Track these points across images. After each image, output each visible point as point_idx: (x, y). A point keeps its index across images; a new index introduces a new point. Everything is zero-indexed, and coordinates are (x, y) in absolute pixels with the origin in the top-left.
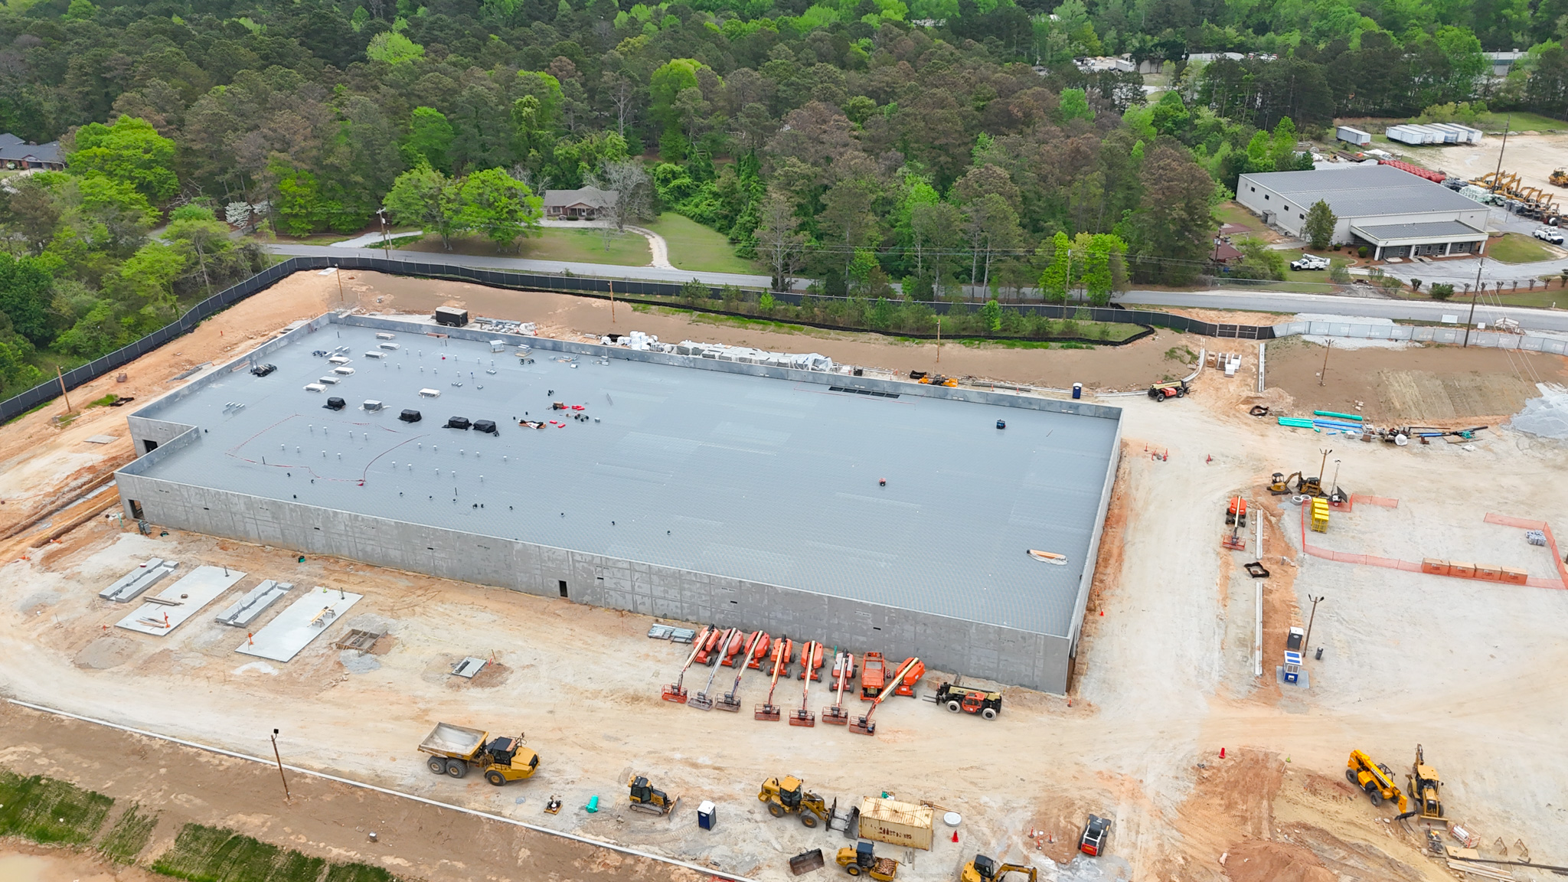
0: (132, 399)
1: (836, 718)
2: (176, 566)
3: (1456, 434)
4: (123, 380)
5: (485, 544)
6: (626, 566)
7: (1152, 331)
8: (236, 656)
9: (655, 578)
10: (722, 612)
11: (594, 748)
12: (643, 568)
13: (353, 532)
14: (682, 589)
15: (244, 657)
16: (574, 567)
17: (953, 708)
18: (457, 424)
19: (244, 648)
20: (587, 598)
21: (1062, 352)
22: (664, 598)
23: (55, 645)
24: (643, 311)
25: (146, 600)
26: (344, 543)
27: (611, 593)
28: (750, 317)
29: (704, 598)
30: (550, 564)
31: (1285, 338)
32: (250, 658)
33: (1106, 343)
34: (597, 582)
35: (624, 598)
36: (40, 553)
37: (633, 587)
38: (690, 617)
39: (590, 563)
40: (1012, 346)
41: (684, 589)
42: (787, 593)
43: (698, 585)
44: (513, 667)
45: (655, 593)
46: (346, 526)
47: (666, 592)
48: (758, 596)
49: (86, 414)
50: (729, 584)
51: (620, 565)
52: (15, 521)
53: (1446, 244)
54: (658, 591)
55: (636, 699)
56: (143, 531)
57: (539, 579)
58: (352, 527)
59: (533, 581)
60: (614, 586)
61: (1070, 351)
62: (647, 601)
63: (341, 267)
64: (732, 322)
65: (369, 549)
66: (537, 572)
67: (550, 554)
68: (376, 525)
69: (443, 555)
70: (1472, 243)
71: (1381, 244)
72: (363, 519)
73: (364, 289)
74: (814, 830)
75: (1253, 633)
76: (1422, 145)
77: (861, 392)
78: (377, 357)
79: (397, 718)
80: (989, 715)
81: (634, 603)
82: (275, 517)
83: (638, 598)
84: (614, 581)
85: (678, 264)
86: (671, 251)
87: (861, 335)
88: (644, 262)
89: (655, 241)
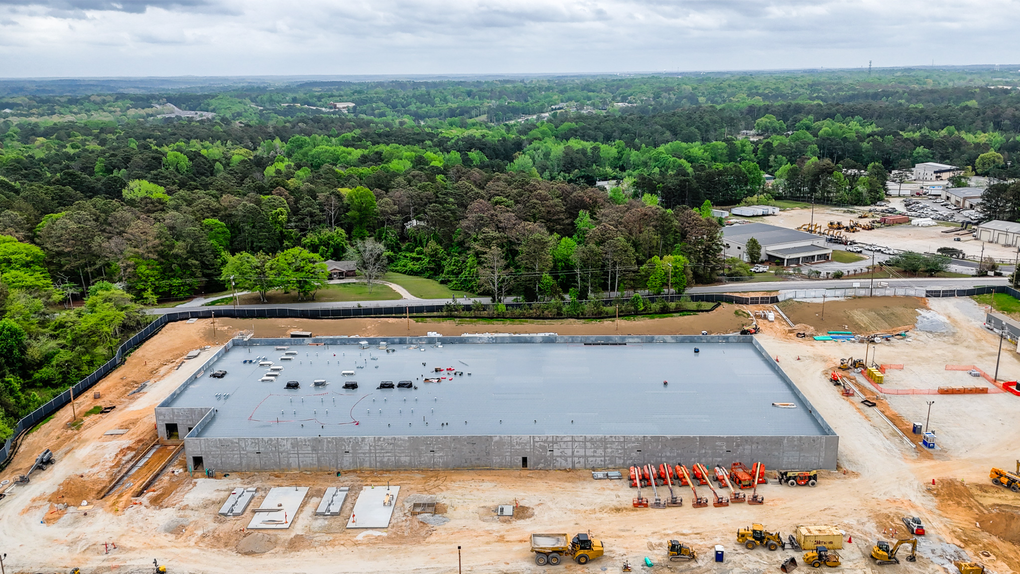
0: (114, 407)
1: (737, 499)
2: (256, 491)
3: (898, 335)
4: (97, 397)
5: (472, 441)
6: (569, 439)
7: (719, 304)
8: (349, 531)
9: (588, 444)
10: (631, 459)
11: (620, 537)
12: (581, 439)
13: (375, 449)
14: (606, 448)
15: (356, 530)
16: (534, 446)
17: (792, 484)
18: (386, 386)
19: (350, 525)
20: (541, 466)
21: (681, 318)
22: (594, 456)
23: (213, 546)
24: (422, 321)
25: (254, 512)
26: (367, 459)
27: (558, 459)
28: (492, 318)
29: (620, 451)
30: (517, 447)
31: (785, 301)
32: (362, 530)
33: (703, 311)
34: (549, 453)
35: (566, 461)
36: (144, 499)
37: (573, 452)
38: (610, 466)
39: (545, 441)
40: (653, 318)
41: (607, 448)
42: (673, 439)
43: (617, 444)
44: (532, 507)
45: (587, 454)
46: (370, 446)
47: (595, 452)
48: (655, 444)
49: (87, 420)
50: (637, 440)
51: (565, 439)
52: (103, 485)
53: (814, 256)
54: (589, 452)
55: (618, 510)
56: (210, 475)
57: (508, 459)
58: (374, 447)
59: (504, 461)
60: (560, 454)
61: (686, 317)
62: (582, 460)
63: (200, 318)
64: (481, 322)
65: (386, 459)
66: (508, 454)
67: (518, 440)
68: (394, 442)
69: (441, 454)
72: (384, 439)
73: (226, 328)
74: (776, 552)
75: (894, 430)
76: (753, 216)
77: (603, 344)
78: (290, 359)
79: (488, 543)
80: (813, 484)
81: (573, 463)
82: (314, 449)
83: (576, 460)
84: (561, 450)
85: (421, 297)
86: (409, 291)
87: (564, 321)
88: (399, 297)
89: (394, 286)
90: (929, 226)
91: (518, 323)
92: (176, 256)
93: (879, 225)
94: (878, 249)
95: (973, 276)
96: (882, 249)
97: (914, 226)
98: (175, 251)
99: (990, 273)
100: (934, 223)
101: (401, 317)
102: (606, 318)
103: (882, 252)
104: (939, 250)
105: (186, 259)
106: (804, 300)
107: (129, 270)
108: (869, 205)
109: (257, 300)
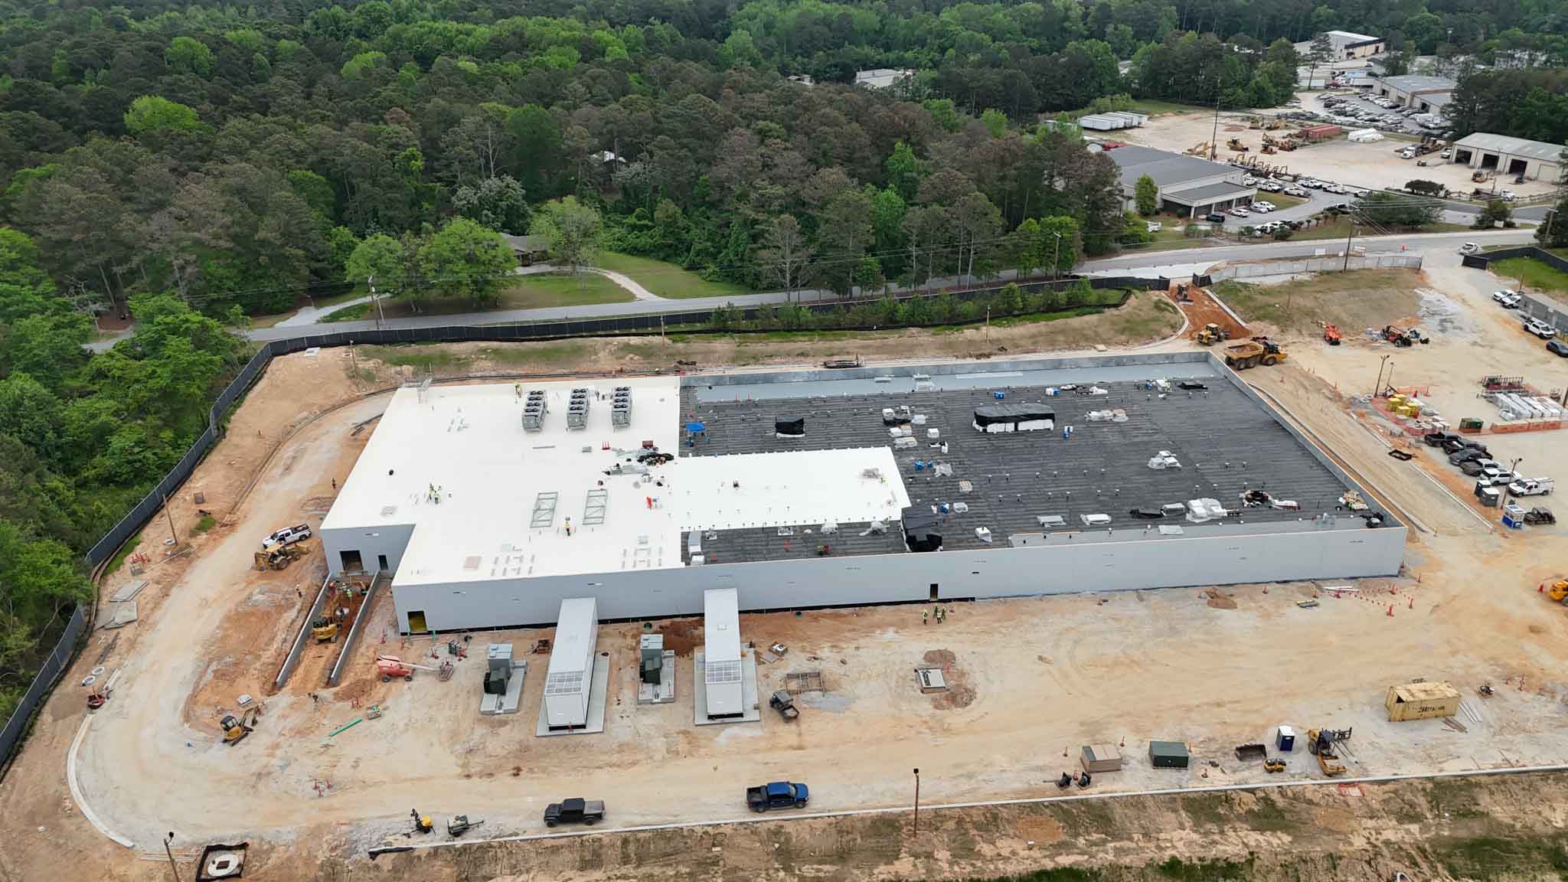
4: (200, 500)
7: (1129, 292)
21: (1079, 318)
24: (682, 341)
28: (789, 331)
31: (1221, 283)
33: (1109, 306)
40: (1037, 320)
53: (1232, 201)
61: (1087, 317)
63: (324, 346)
70: (1246, 197)
71: (1195, 205)
73: (371, 364)
76: (1111, 130)
85: (664, 295)
86: (642, 283)
87: (902, 331)
88: (629, 297)
89: (615, 277)
90: (1374, 141)
91: (832, 338)
92: (263, 243)
93: (1299, 141)
94: (1318, 184)
95: (1473, 228)
96: (1325, 185)
97: (1352, 141)
98: (261, 235)
99: (1498, 224)
100: (1379, 136)
101: (648, 334)
102: (966, 323)
103: (1325, 190)
104: (1408, 186)
105: (282, 246)
106: (1249, 281)
107: (189, 270)
108: (1273, 106)
109: (404, 310)
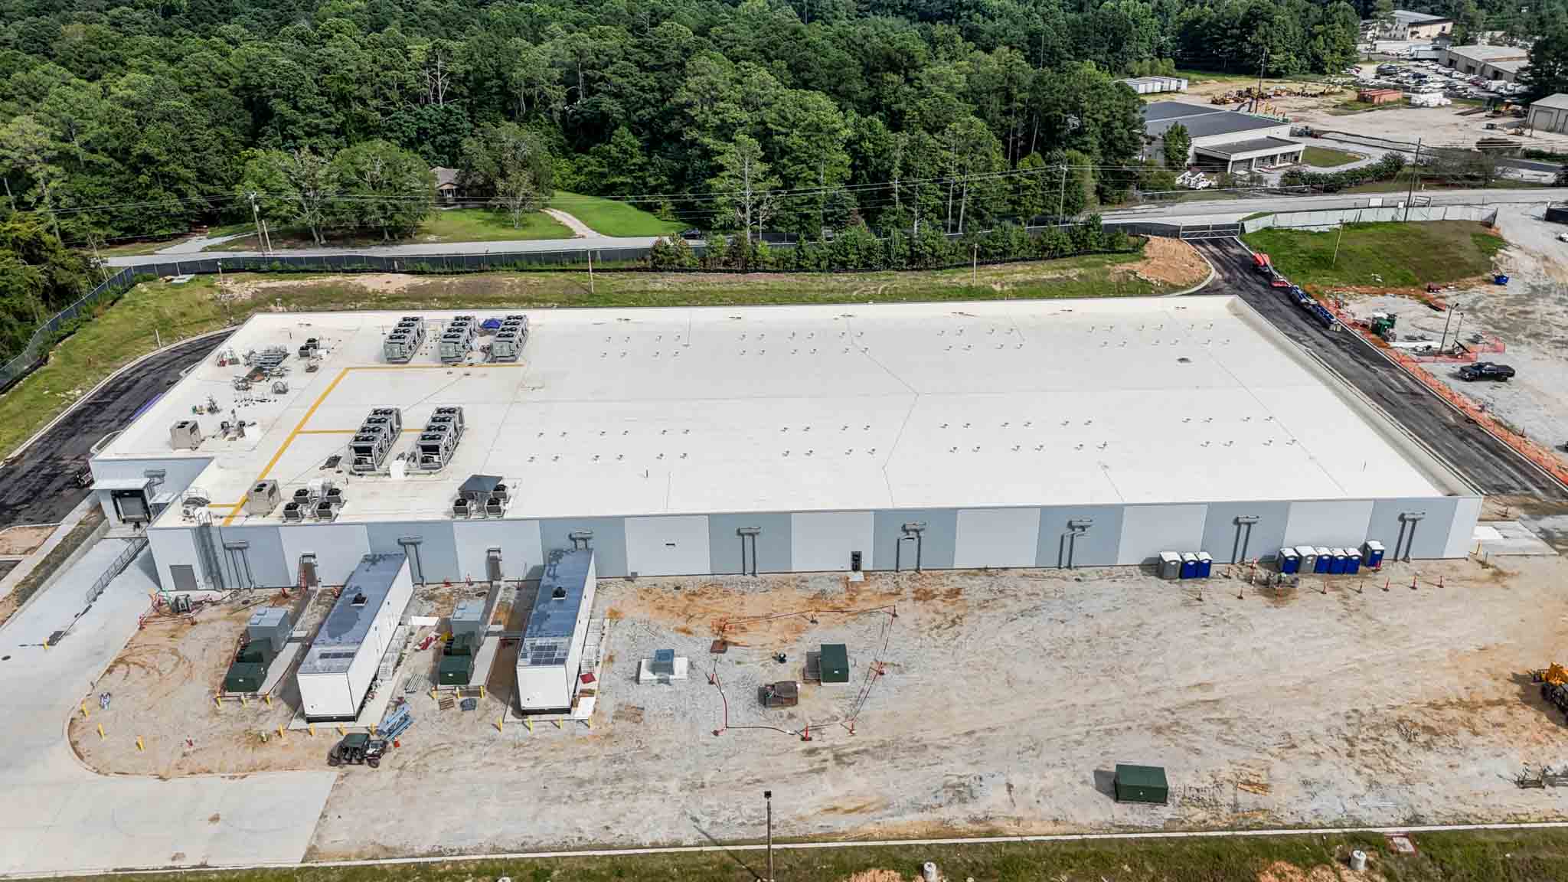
7: (1148, 239)
28: (744, 272)
53: (1275, 156)
63: (198, 273)
70: (1292, 153)
71: (1234, 158)
85: (607, 233)
86: (587, 222)
90: (1439, 105)
93: (1359, 106)
97: (1416, 106)
100: (1445, 100)
109: (305, 240)
